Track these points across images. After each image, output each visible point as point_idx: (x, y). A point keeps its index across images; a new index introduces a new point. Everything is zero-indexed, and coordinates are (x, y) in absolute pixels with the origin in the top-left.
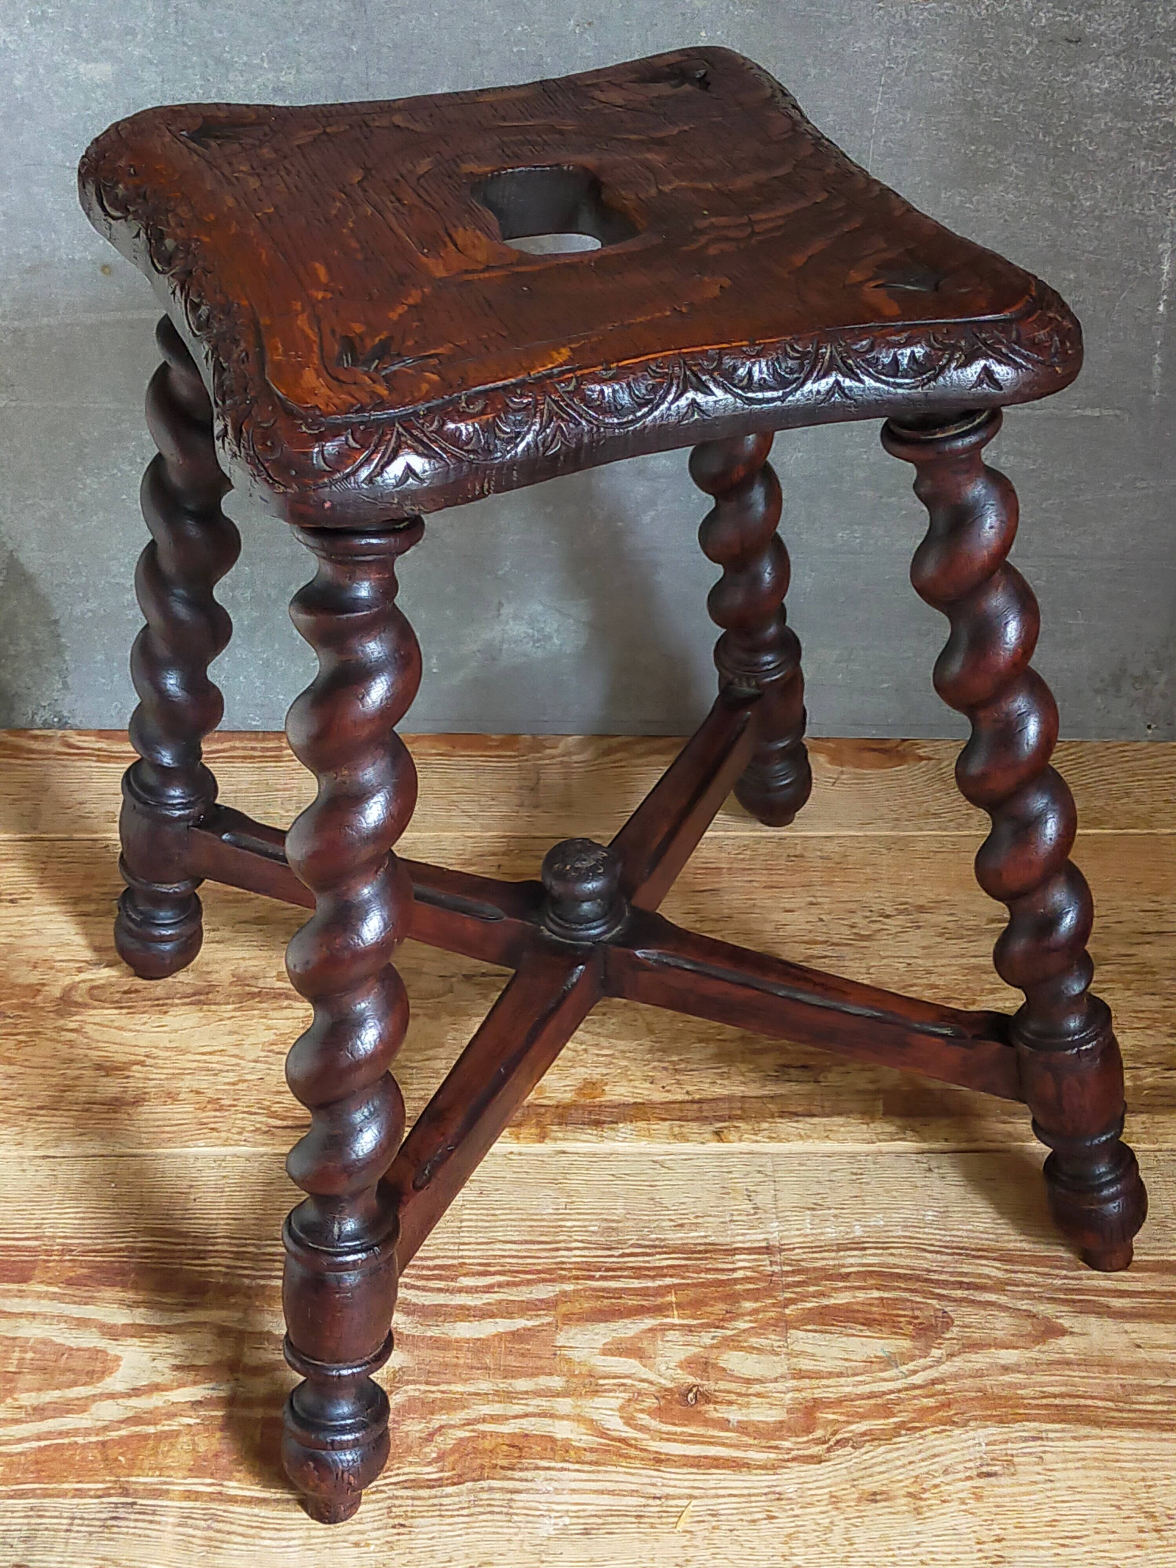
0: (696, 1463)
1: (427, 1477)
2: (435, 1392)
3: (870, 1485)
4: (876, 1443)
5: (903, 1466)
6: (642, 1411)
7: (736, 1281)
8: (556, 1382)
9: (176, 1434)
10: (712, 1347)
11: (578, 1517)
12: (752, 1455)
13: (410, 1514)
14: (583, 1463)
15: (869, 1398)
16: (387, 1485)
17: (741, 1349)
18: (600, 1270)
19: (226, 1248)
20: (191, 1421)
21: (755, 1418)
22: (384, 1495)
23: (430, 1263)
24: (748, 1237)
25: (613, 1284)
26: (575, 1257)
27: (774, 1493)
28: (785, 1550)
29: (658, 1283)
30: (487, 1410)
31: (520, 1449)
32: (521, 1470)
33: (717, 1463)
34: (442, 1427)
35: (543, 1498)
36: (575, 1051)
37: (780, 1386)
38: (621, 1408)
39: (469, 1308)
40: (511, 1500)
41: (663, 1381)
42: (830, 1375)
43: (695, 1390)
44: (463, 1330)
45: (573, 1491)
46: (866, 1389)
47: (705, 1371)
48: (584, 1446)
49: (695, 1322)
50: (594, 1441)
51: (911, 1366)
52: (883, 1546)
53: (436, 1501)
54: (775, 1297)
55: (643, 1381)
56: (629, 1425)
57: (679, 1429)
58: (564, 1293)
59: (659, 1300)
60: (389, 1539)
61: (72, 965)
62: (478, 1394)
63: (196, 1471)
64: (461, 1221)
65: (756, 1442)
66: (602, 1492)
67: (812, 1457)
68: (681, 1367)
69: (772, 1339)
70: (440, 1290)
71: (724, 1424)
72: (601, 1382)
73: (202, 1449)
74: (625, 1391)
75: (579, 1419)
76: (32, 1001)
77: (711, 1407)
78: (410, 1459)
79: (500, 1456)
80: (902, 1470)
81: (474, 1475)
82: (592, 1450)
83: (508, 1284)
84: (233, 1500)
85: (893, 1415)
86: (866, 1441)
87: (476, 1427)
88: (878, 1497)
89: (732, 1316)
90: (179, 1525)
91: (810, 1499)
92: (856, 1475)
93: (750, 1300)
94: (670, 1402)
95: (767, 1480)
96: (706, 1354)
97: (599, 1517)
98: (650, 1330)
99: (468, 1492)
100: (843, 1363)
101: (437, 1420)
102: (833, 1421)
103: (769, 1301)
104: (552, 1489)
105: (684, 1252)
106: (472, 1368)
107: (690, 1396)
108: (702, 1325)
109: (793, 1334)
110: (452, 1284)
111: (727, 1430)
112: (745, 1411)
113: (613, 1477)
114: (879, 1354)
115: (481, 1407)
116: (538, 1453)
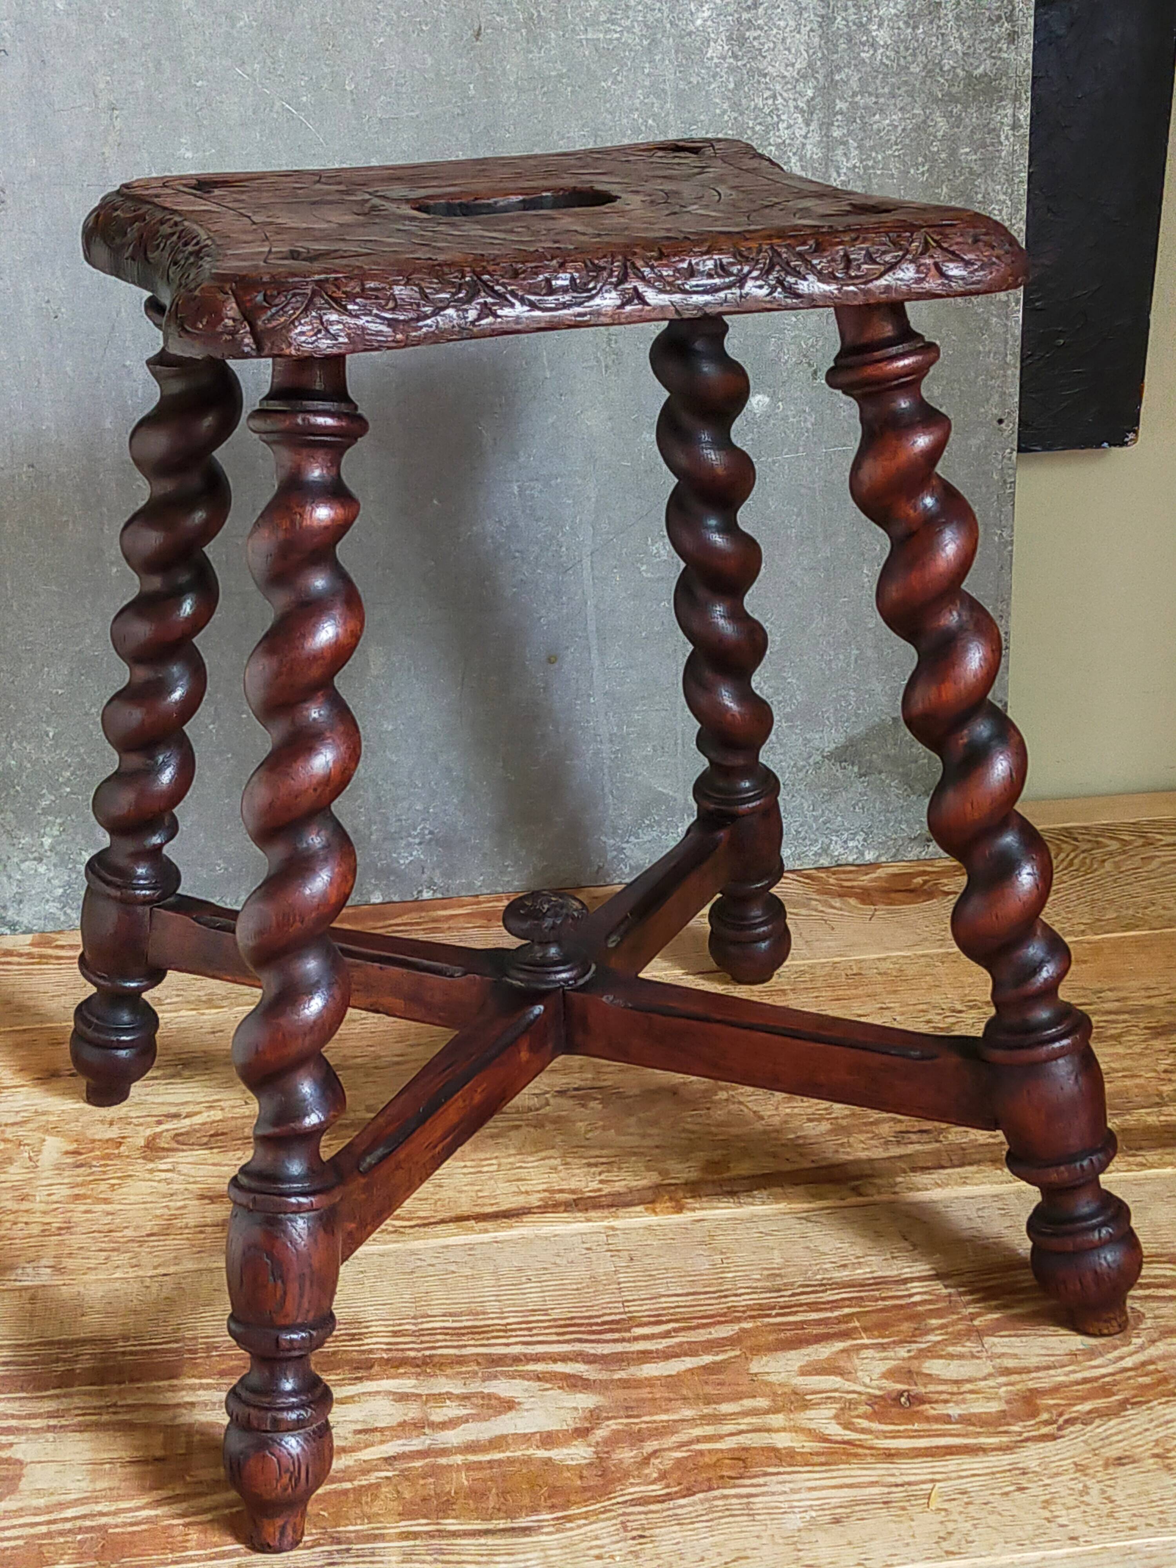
0: (930, 1453)
1: (654, 1494)
2: (639, 1423)
3: (1113, 1452)
4: (1105, 1418)
5: (1140, 1433)
6: (858, 1417)
7: (915, 1304)
8: (762, 1403)
9: (378, 1486)
10: (910, 1358)
11: (823, 1510)
12: (982, 1440)
13: (646, 1526)
14: (813, 1465)
15: (1085, 1383)
16: (613, 1505)
17: (941, 1357)
18: (775, 1308)
19: (379, 1329)
20: (390, 1474)
21: (972, 1411)
22: (613, 1514)
23: (599, 1320)
24: (914, 1269)
25: (791, 1319)
26: (743, 1301)
27: (1019, 1469)
28: (1048, 1514)
29: (836, 1314)
30: (698, 1432)
31: (744, 1461)
32: (750, 1478)
33: (950, 1451)
34: (655, 1452)
35: (781, 1498)
36: (690, 1140)
37: (991, 1382)
38: (836, 1417)
39: (651, 1352)
40: (749, 1503)
41: (870, 1391)
42: (1038, 1369)
43: (906, 1394)
44: (650, 1370)
45: (811, 1489)
46: (1079, 1376)
47: (911, 1378)
48: (809, 1450)
49: (886, 1340)
50: (817, 1446)
51: (1116, 1353)
52: (1144, 1499)
53: (670, 1513)
54: (958, 1313)
55: (850, 1392)
56: (849, 1429)
57: (902, 1428)
58: (743, 1330)
59: (843, 1327)
60: (633, 1549)
61: (149, 1119)
62: (683, 1420)
63: (405, 1515)
64: (619, 1283)
65: (982, 1430)
66: (841, 1487)
67: (1045, 1436)
68: (886, 1378)
69: (970, 1346)
71: (947, 1419)
73: (407, 1495)
74: (835, 1402)
75: (797, 1429)
76: (116, 1151)
77: (927, 1406)
78: (632, 1481)
79: (725, 1469)
80: (1139, 1437)
81: (703, 1486)
82: (818, 1454)
83: (684, 1329)
84: (454, 1534)
85: (1114, 1394)
86: (1095, 1418)
87: (692, 1448)
88: (1124, 1461)
89: (921, 1332)
90: (403, 1562)
91: (1055, 1470)
92: (1094, 1446)
93: (935, 1318)
94: (884, 1407)
95: (1006, 1459)
96: (906, 1364)
97: (845, 1507)
98: (842, 1351)
99: (702, 1502)
100: (1047, 1358)
101: (650, 1446)
102: (1055, 1405)
103: (955, 1317)
104: (787, 1490)
105: (854, 1286)
106: (670, 1400)
107: (903, 1400)
108: (894, 1342)
109: (988, 1340)
110: (627, 1335)
111: (950, 1423)
112: (963, 1406)
113: (847, 1473)
114: (1081, 1347)
115: (690, 1431)
116: (763, 1462)
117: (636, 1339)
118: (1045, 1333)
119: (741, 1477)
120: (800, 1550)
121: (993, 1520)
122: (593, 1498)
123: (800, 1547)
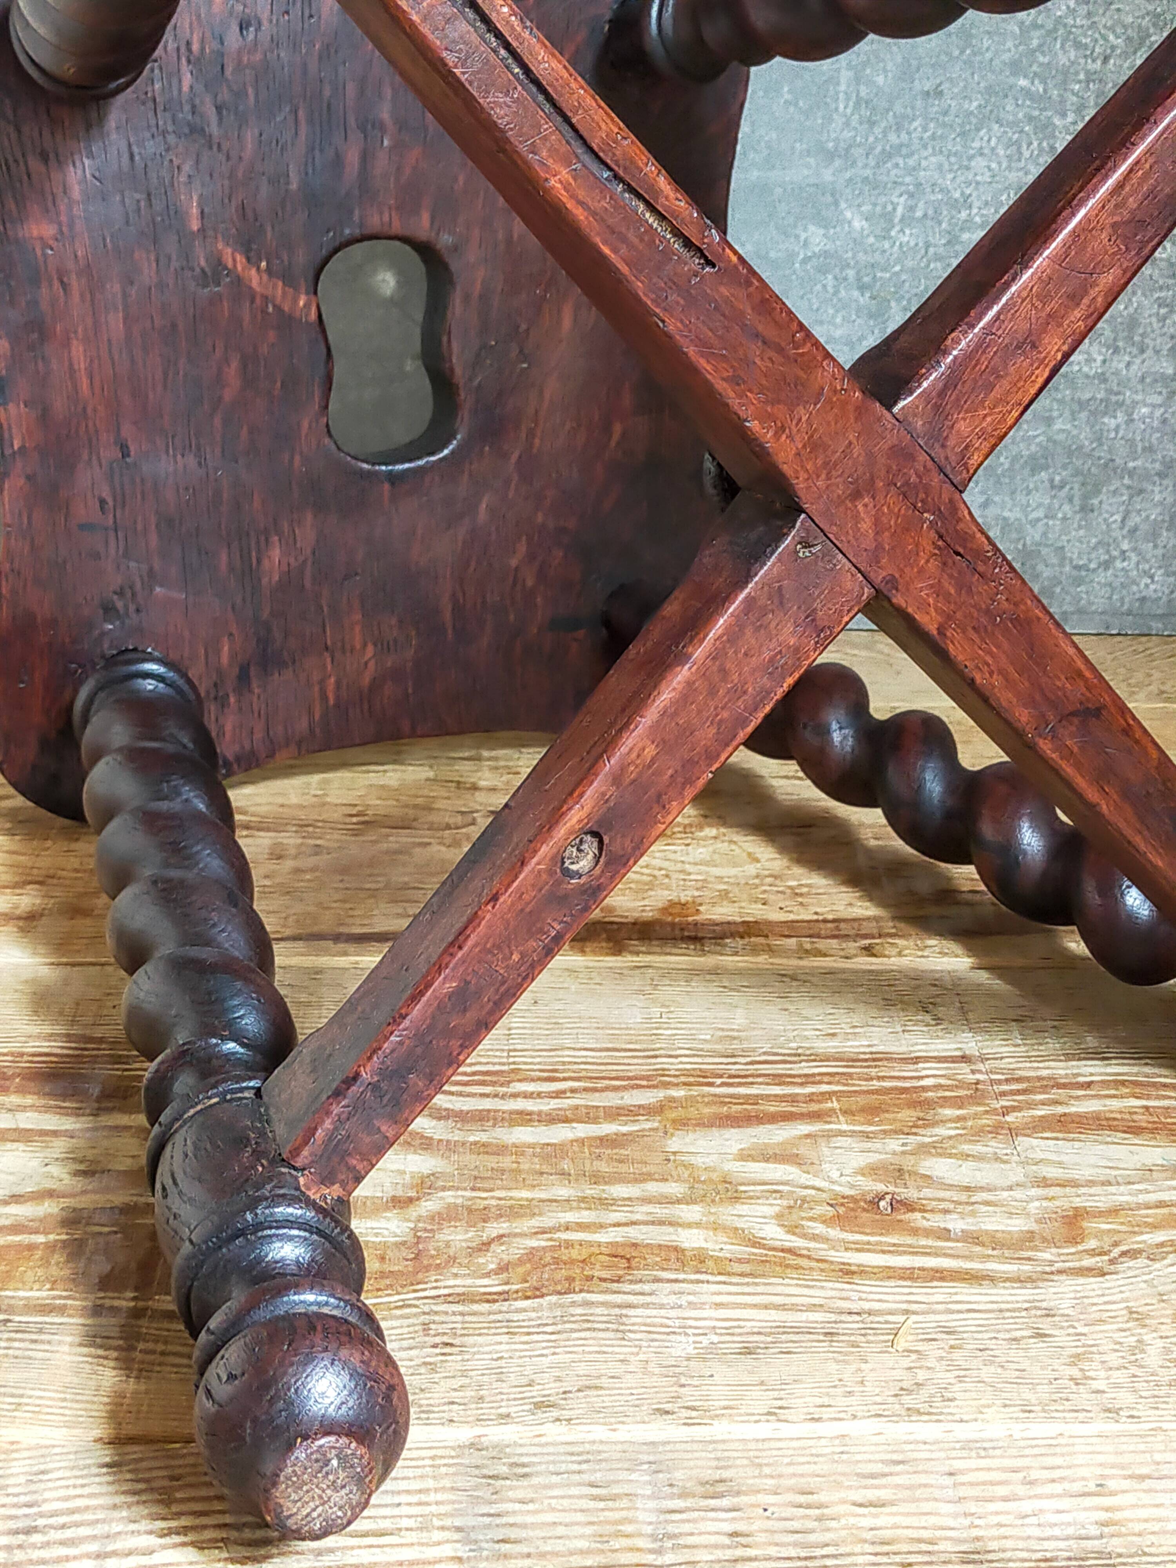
0: (909, 1275)
1: (483, 1290)
2: (489, 1199)
6: (811, 1219)
7: (924, 1089)
8: (674, 1189)
10: (903, 1153)
11: (732, 1334)
12: (991, 1266)
13: (459, 1332)
14: (729, 1274)
15: (1157, 1207)
17: (950, 1156)
18: (721, 1076)
21: (984, 1227)
22: (414, 1310)
24: (933, 1047)
25: (742, 1090)
28: (1075, 1372)
29: (810, 1090)
30: (570, 1217)
31: (628, 1260)
32: (631, 1282)
33: (940, 1275)
34: (501, 1236)
35: (673, 1313)
36: (654, 876)
37: (1018, 1194)
38: (779, 1216)
39: (530, 1114)
40: (621, 1316)
41: (837, 1188)
42: (1091, 1183)
43: (888, 1197)
44: (523, 1135)
45: (719, 1305)
46: (1153, 1198)
47: (900, 1178)
48: (728, 1255)
49: (872, 1128)
50: (742, 1251)
53: (499, 1317)
54: (986, 1105)
55: (806, 1187)
56: (794, 1234)
57: (872, 1239)
58: (672, 1099)
59: (815, 1107)
60: (428, 1360)
62: (555, 1201)
64: (509, 1029)
65: (995, 1253)
66: (766, 1307)
67: (1089, 1269)
68: (863, 1175)
69: (995, 1146)
70: (483, 1095)
71: (945, 1234)
72: (742, 1188)
74: (781, 1197)
75: (716, 1227)
77: (918, 1215)
78: (455, 1270)
79: (598, 1266)
81: (559, 1288)
82: (740, 1261)
83: (586, 1090)
86: (1168, 1253)
87: (556, 1236)
89: (926, 1123)
91: (1097, 1316)
92: (1161, 1289)
93: (950, 1107)
94: (852, 1210)
95: (1025, 1294)
96: (896, 1160)
97: (765, 1334)
98: (808, 1136)
99: (552, 1307)
100: (1108, 1171)
101: (494, 1229)
102: (1109, 1231)
103: (982, 1109)
104: (685, 1304)
105: (842, 1060)
106: (542, 1173)
107: (882, 1204)
108: (885, 1132)
109: (1023, 1142)
110: (502, 1090)
111: (949, 1239)
112: (971, 1220)
113: (779, 1290)
114: (1160, 1162)
115: (560, 1215)
116: (656, 1263)
117: (515, 1096)
118: (1109, 1139)
119: (618, 1281)
120: (683, 1386)
121: (987, 1372)
122: (390, 1287)
123: (683, 1381)
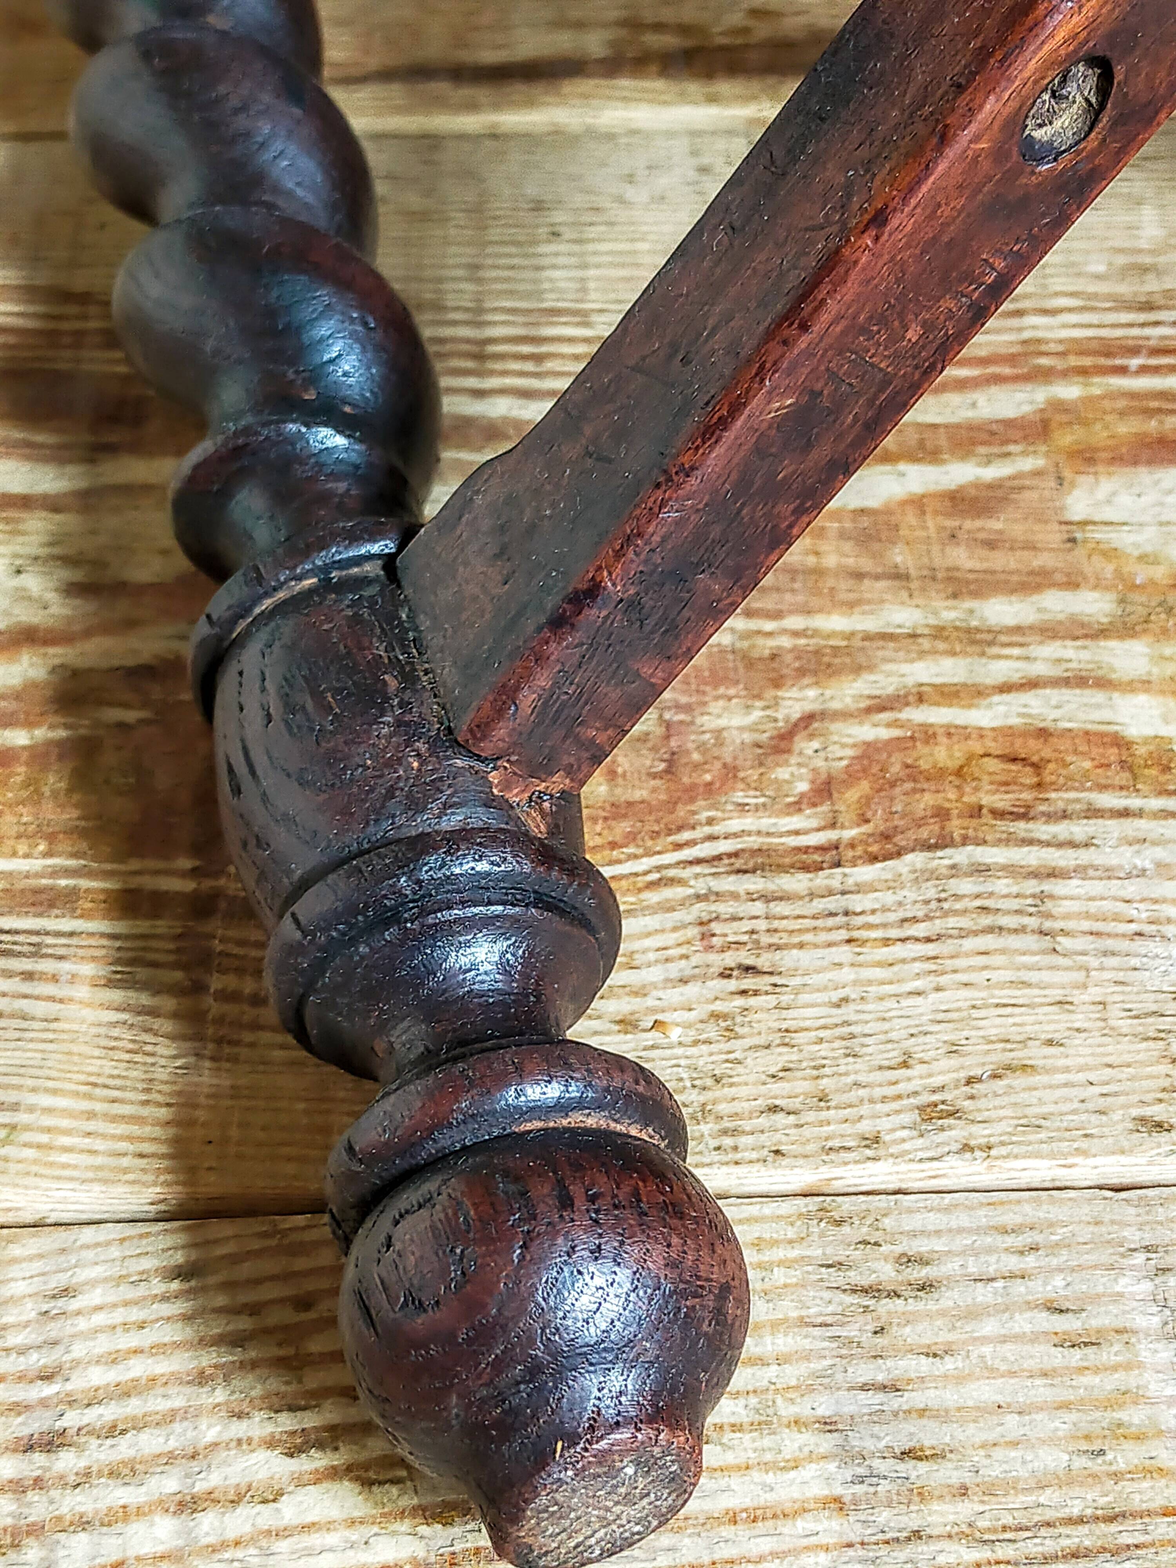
1: (792, 841)
8: (1093, 605)
13: (765, 939)
16: (685, 864)
18: (1136, 354)
22: (678, 892)
30: (922, 672)
31: (1037, 768)
32: (1050, 817)
34: (809, 718)
35: (1129, 889)
40: (1042, 897)
53: (832, 904)
58: (1060, 406)
60: (719, 1002)
78: (739, 797)
79: (986, 786)
81: (924, 833)
87: (903, 716)
99: (918, 879)
101: (797, 701)
106: (859, 576)
115: (905, 668)
116: (1086, 775)
119: (1025, 816)
122: (632, 837)
